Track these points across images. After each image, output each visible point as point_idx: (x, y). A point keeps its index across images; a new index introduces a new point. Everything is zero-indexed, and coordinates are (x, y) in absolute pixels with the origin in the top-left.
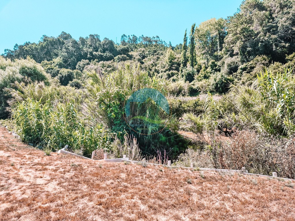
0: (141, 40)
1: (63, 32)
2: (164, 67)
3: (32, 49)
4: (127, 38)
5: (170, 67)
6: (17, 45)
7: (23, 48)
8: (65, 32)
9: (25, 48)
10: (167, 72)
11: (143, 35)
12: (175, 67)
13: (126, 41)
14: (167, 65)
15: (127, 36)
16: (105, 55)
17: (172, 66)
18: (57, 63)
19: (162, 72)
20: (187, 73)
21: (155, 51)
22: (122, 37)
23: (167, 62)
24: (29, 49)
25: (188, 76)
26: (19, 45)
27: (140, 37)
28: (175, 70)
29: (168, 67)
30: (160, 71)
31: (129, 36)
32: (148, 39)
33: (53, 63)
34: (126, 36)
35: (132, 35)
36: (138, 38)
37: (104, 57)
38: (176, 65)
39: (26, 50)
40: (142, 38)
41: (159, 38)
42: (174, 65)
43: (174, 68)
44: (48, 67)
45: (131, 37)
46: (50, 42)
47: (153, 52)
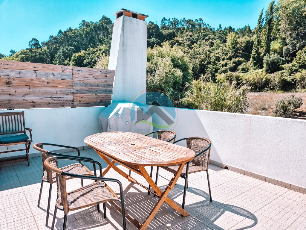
0: (183, 23)
1: (104, 17)
2: (227, 54)
3: (76, 36)
4: (168, 22)
5: (234, 54)
6: (60, 31)
7: (67, 34)
8: (106, 16)
9: (69, 34)
10: (233, 60)
11: (184, 18)
12: (241, 53)
13: (167, 25)
14: (231, 51)
15: (168, 20)
16: (152, 41)
17: (236, 52)
18: (103, 51)
19: (224, 59)
20: (271, 61)
21: (205, 36)
22: (162, 20)
23: (230, 48)
24: (73, 35)
25: (272, 65)
26: (63, 31)
27: (181, 20)
28: (241, 57)
29: (232, 53)
30: (221, 58)
31: (169, 19)
32: (191, 22)
33: (98, 50)
34: (166, 19)
35: (173, 19)
36: (179, 21)
37: (151, 43)
38: (241, 52)
39: (70, 37)
40: (183, 21)
41: (202, 20)
42: (239, 52)
43: (239, 54)
44: (96, 55)
45: (172, 21)
46: (94, 27)
47: (203, 37)
